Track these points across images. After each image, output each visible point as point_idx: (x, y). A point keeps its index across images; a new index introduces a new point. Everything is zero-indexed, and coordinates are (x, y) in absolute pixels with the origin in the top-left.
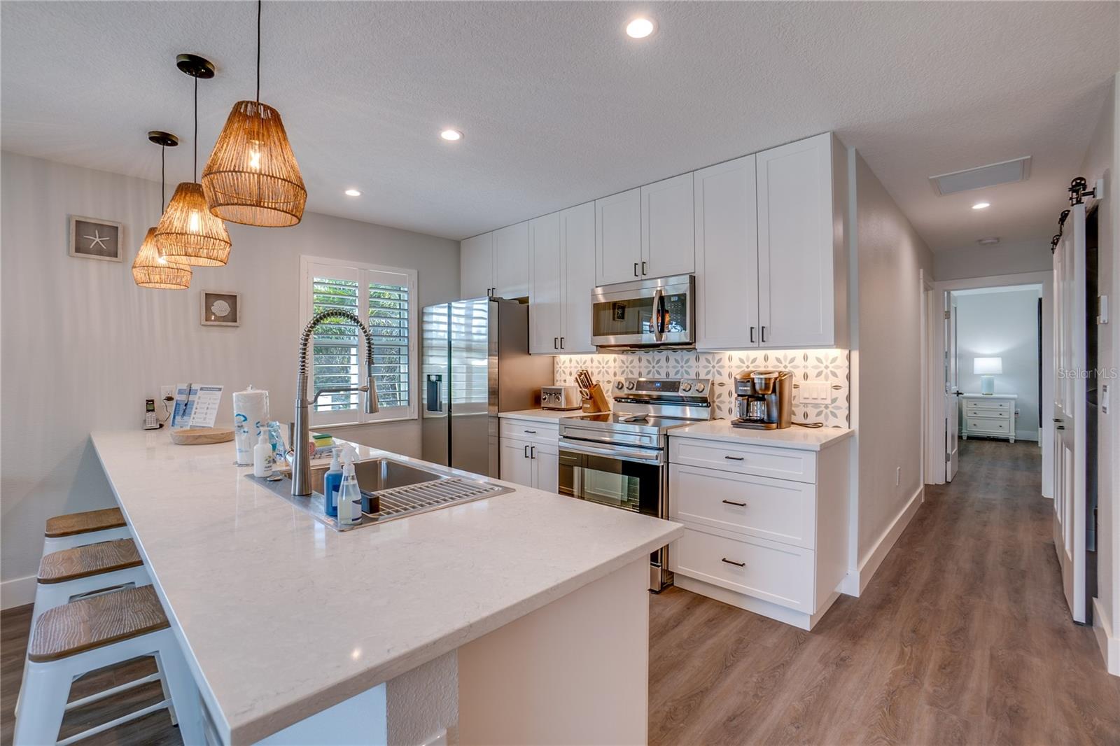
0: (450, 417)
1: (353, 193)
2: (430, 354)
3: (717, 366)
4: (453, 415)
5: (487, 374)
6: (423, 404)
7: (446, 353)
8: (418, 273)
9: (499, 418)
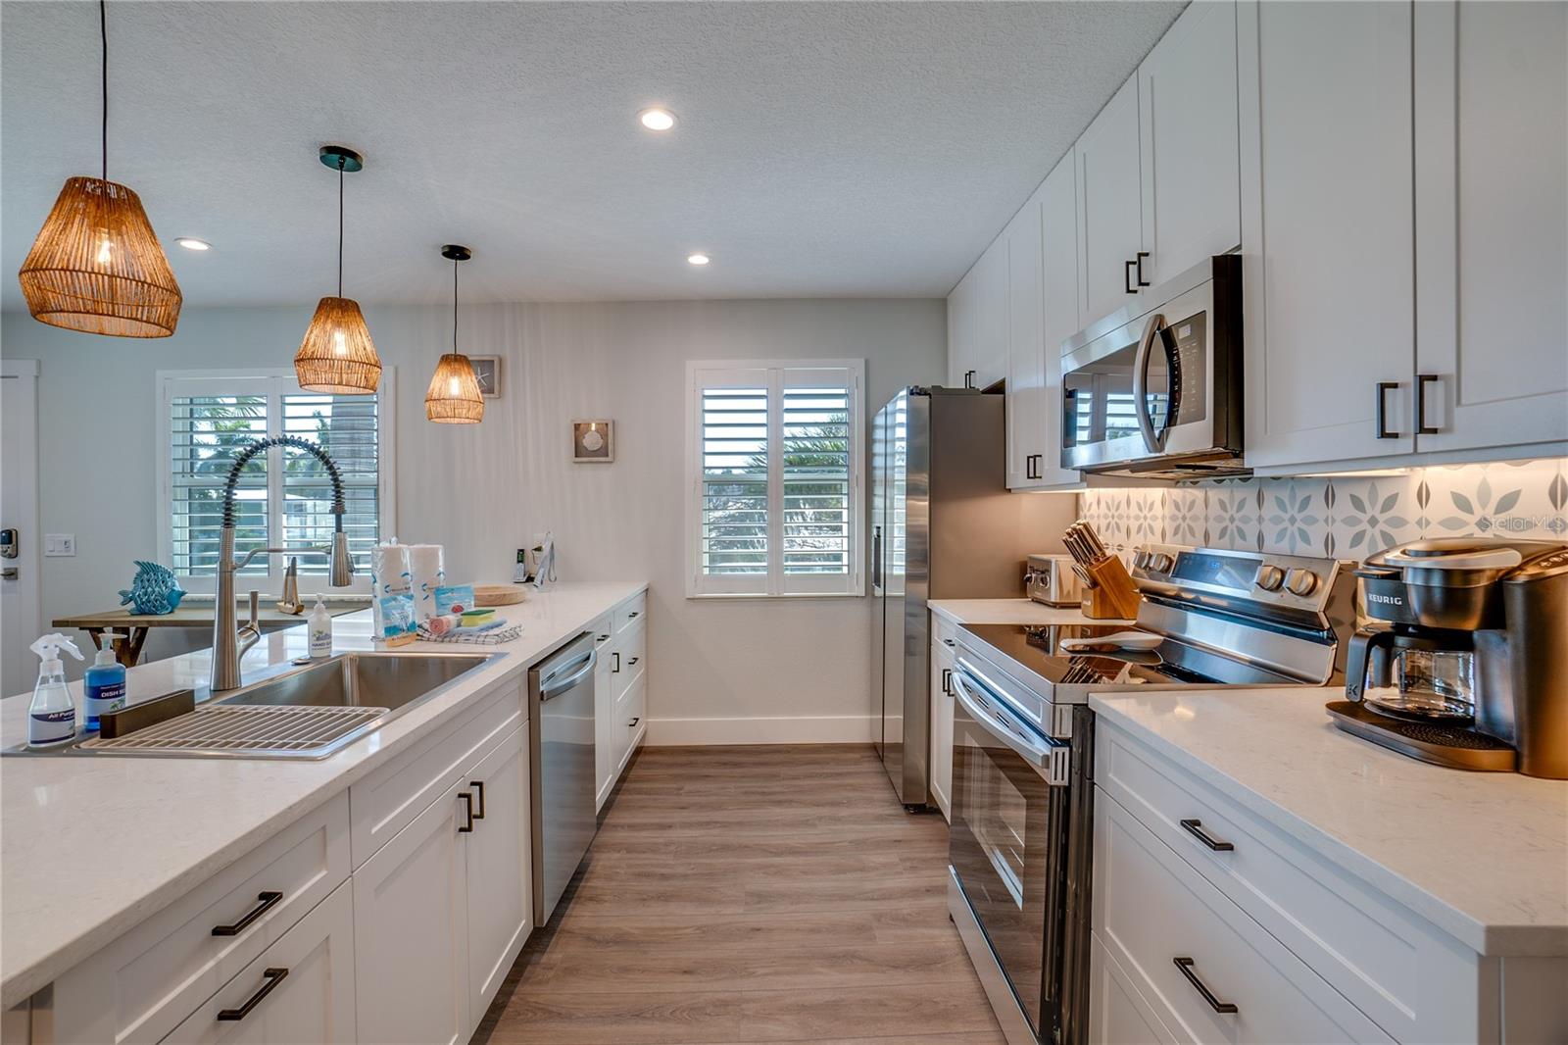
0: (885, 597)
1: (698, 260)
3: (1382, 518)
8: (866, 361)
9: (929, 609)
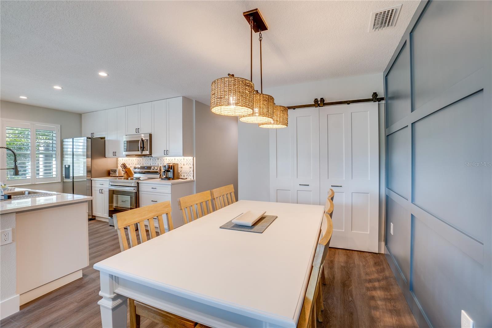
0: (73, 181)
2: (66, 157)
3: (163, 161)
4: (74, 180)
5: (86, 165)
6: (63, 177)
7: (72, 157)
8: (61, 126)
9: (91, 180)
